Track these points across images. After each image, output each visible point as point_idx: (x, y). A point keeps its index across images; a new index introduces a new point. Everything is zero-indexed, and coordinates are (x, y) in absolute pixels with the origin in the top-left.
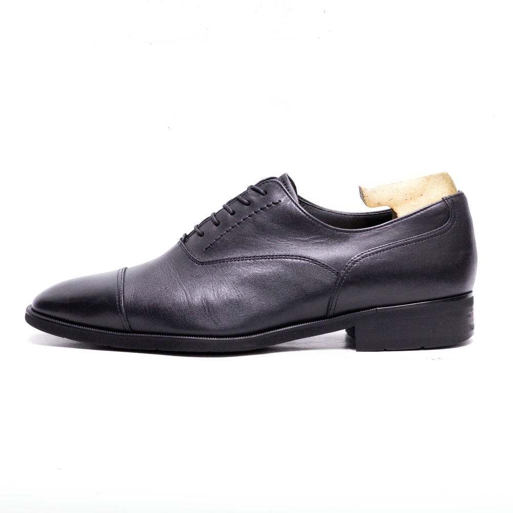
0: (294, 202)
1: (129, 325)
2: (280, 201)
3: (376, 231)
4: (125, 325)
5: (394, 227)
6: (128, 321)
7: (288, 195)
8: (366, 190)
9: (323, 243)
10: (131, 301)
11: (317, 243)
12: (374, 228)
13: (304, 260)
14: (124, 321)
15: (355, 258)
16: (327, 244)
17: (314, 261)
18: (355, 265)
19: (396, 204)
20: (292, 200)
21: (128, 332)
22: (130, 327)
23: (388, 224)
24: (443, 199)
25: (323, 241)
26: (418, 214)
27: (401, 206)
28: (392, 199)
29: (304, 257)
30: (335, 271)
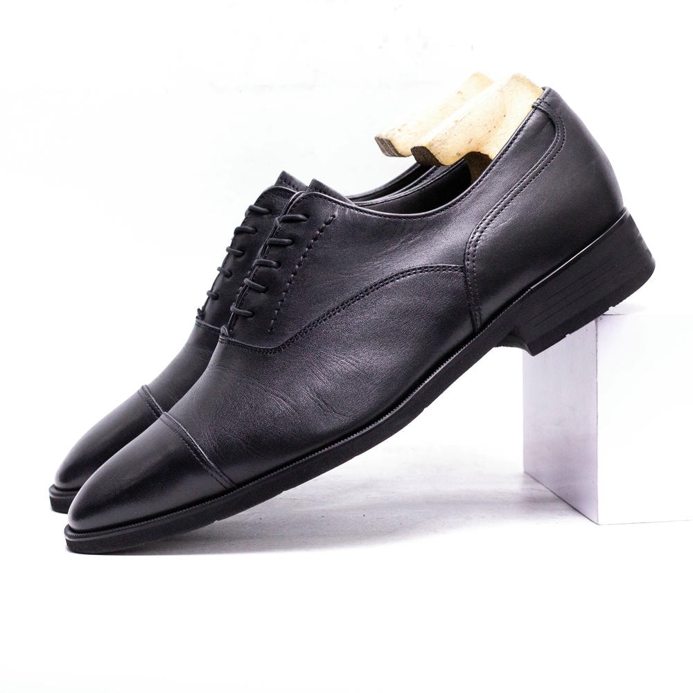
0: (352, 208)
1: (230, 479)
2: (334, 216)
3: (477, 190)
4: (224, 483)
5: (496, 173)
6: (224, 474)
7: (339, 203)
8: (431, 145)
9: (420, 240)
10: (215, 448)
11: (413, 244)
12: (473, 188)
13: (409, 275)
14: (219, 478)
15: (473, 238)
16: (426, 239)
17: (423, 269)
18: (477, 247)
19: (479, 144)
20: (348, 207)
21: (232, 490)
22: (231, 481)
23: (487, 174)
24: (533, 107)
25: (418, 238)
26: (516, 141)
27: (487, 143)
28: (471, 140)
29: (409, 271)
30: (456, 267)
